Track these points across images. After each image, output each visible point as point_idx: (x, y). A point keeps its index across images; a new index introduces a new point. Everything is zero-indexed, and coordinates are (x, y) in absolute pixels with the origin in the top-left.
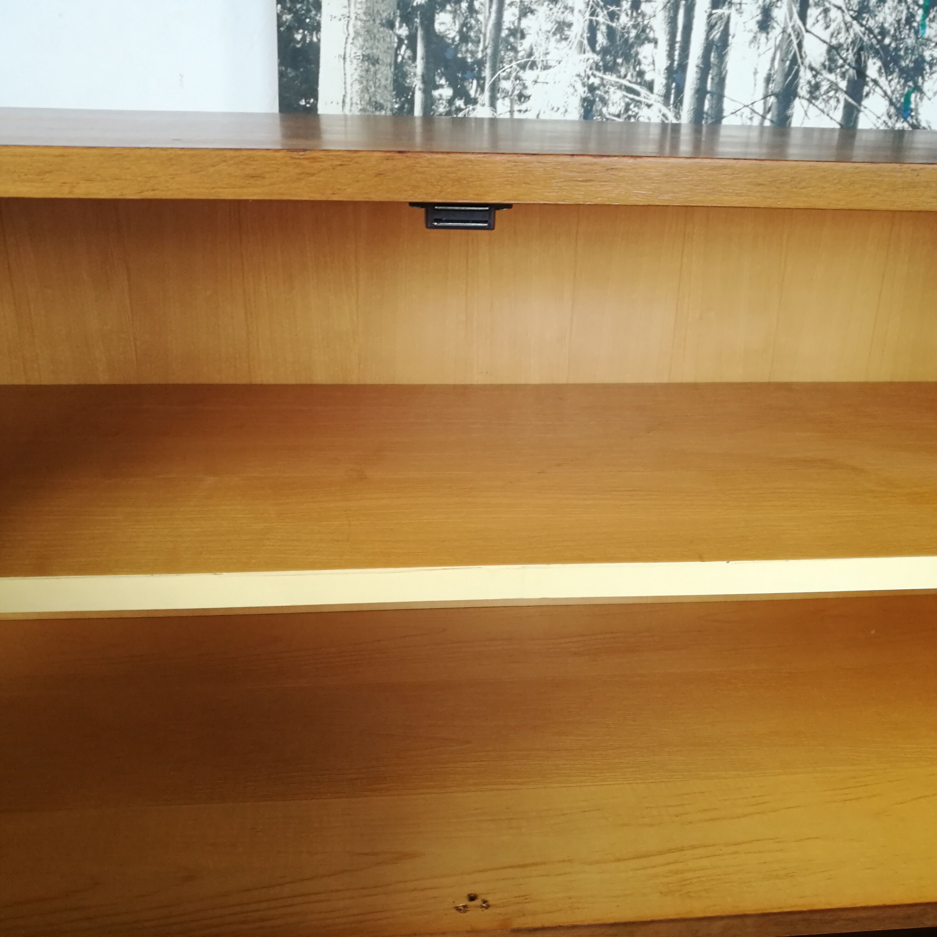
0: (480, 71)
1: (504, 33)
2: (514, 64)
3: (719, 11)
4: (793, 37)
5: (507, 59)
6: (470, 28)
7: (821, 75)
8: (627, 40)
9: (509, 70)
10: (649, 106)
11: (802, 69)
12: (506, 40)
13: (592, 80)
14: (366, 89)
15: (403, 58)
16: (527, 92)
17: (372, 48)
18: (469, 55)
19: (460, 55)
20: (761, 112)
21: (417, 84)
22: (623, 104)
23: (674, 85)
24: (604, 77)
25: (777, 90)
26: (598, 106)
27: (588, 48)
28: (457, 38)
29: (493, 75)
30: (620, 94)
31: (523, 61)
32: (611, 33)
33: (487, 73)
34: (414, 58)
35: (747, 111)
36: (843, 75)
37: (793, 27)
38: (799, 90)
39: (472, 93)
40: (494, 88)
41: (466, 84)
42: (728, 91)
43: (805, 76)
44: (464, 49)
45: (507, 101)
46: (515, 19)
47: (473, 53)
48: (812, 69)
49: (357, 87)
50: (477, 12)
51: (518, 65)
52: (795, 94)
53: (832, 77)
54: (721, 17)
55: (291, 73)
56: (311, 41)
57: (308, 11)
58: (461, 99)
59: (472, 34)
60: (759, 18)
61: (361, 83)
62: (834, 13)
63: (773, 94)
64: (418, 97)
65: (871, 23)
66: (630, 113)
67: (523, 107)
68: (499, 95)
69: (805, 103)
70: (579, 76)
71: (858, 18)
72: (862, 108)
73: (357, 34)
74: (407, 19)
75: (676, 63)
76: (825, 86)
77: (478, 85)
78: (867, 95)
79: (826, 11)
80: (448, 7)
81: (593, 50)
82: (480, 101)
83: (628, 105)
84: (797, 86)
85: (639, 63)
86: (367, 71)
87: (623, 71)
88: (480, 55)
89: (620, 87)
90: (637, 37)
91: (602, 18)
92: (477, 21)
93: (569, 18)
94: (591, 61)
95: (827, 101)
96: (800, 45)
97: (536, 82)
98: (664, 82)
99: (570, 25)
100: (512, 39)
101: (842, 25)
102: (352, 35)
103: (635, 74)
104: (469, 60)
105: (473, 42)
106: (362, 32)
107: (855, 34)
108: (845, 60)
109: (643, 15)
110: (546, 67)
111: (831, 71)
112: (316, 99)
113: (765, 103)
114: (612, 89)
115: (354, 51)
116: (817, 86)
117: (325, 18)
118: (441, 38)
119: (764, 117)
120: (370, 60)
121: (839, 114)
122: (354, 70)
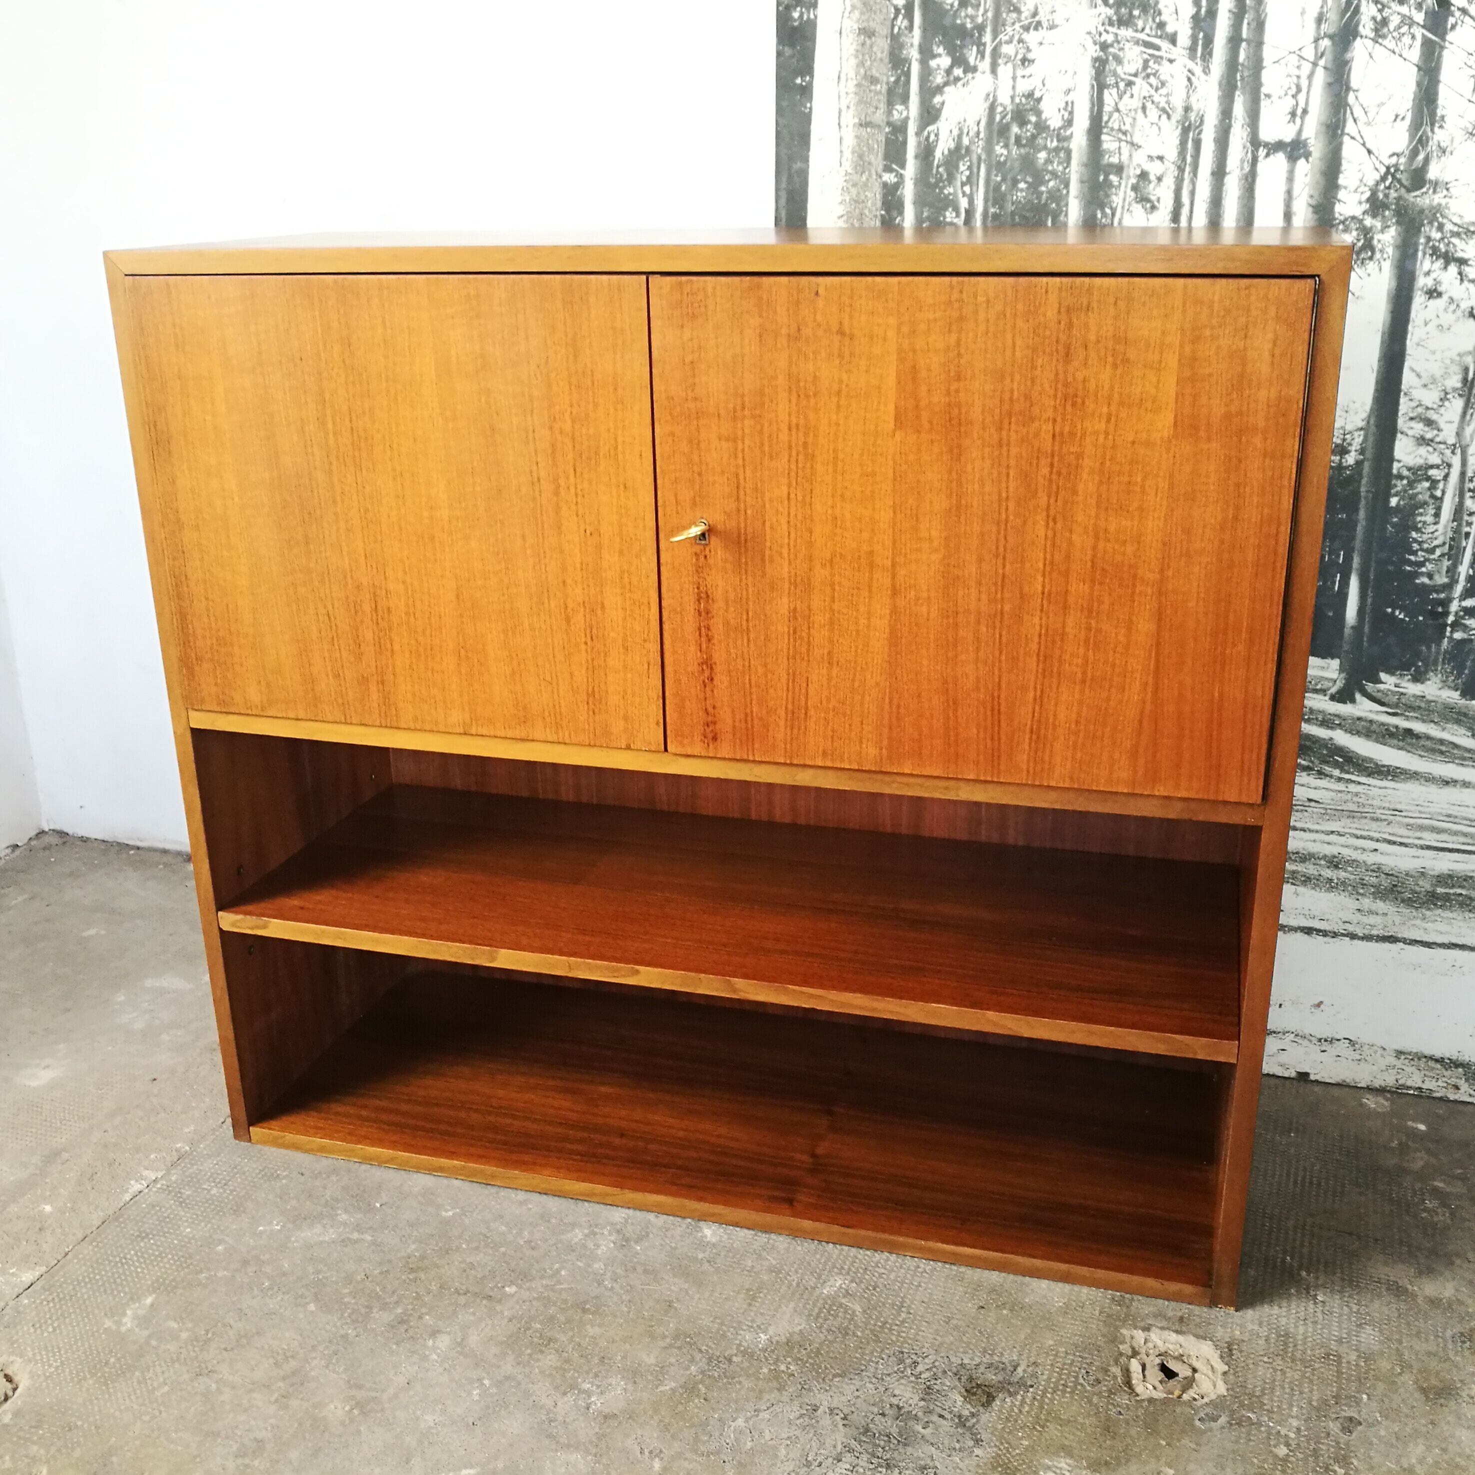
0: (980, 36)
2: (1017, 26)
5: (1009, 21)
7: (1389, 8)
9: (1011, 33)
10: (1171, 61)
13: (1105, 37)
14: (862, 64)
15: (900, 28)
16: (1030, 56)
17: (868, 21)
18: (968, 20)
19: (958, 22)
20: (1312, 59)
21: (914, 54)
22: (1141, 62)
23: (1201, 35)
24: (1118, 32)
25: (1331, 31)
26: (1112, 65)
29: (993, 40)
30: (1139, 49)
31: (1026, 22)
33: (987, 38)
34: (910, 28)
35: (1294, 58)
36: (1419, 6)
38: (1361, 28)
39: (972, 61)
40: (995, 54)
41: (965, 51)
42: (1268, 37)
43: (1368, 11)
44: (963, 14)
45: (1010, 65)
47: (973, 18)
49: (853, 62)
51: (1022, 27)
52: (1357, 34)
53: (1404, 9)
55: (788, 51)
56: (809, 17)
58: (960, 67)
61: (857, 57)
63: (1326, 35)
64: (915, 69)
66: (1149, 71)
67: (1027, 72)
68: (1000, 61)
69: (1370, 43)
70: (1089, 33)
72: (1447, 44)
73: (854, 7)
75: (1203, 10)
76: (1395, 21)
77: (978, 51)
78: (1453, 27)
82: (980, 68)
83: (1146, 62)
84: (1357, 25)
85: (1160, 14)
86: (863, 44)
87: (1140, 23)
89: (1137, 43)
94: (1103, 16)
95: (1398, 39)
97: (1041, 44)
98: (1190, 32)
102: (849, 8)
103: (1154, 26)
104: (969, 26)
105: (972, 6)
110: (1052, 27)
112: (812, 77)
113: (1316, 48)
114: (1128, 46)
115: (851, 24)
116: (1385, 22)
119: (1315, 64)
120: (866, 32)
121: (1415, 54)
122: (850, 43)
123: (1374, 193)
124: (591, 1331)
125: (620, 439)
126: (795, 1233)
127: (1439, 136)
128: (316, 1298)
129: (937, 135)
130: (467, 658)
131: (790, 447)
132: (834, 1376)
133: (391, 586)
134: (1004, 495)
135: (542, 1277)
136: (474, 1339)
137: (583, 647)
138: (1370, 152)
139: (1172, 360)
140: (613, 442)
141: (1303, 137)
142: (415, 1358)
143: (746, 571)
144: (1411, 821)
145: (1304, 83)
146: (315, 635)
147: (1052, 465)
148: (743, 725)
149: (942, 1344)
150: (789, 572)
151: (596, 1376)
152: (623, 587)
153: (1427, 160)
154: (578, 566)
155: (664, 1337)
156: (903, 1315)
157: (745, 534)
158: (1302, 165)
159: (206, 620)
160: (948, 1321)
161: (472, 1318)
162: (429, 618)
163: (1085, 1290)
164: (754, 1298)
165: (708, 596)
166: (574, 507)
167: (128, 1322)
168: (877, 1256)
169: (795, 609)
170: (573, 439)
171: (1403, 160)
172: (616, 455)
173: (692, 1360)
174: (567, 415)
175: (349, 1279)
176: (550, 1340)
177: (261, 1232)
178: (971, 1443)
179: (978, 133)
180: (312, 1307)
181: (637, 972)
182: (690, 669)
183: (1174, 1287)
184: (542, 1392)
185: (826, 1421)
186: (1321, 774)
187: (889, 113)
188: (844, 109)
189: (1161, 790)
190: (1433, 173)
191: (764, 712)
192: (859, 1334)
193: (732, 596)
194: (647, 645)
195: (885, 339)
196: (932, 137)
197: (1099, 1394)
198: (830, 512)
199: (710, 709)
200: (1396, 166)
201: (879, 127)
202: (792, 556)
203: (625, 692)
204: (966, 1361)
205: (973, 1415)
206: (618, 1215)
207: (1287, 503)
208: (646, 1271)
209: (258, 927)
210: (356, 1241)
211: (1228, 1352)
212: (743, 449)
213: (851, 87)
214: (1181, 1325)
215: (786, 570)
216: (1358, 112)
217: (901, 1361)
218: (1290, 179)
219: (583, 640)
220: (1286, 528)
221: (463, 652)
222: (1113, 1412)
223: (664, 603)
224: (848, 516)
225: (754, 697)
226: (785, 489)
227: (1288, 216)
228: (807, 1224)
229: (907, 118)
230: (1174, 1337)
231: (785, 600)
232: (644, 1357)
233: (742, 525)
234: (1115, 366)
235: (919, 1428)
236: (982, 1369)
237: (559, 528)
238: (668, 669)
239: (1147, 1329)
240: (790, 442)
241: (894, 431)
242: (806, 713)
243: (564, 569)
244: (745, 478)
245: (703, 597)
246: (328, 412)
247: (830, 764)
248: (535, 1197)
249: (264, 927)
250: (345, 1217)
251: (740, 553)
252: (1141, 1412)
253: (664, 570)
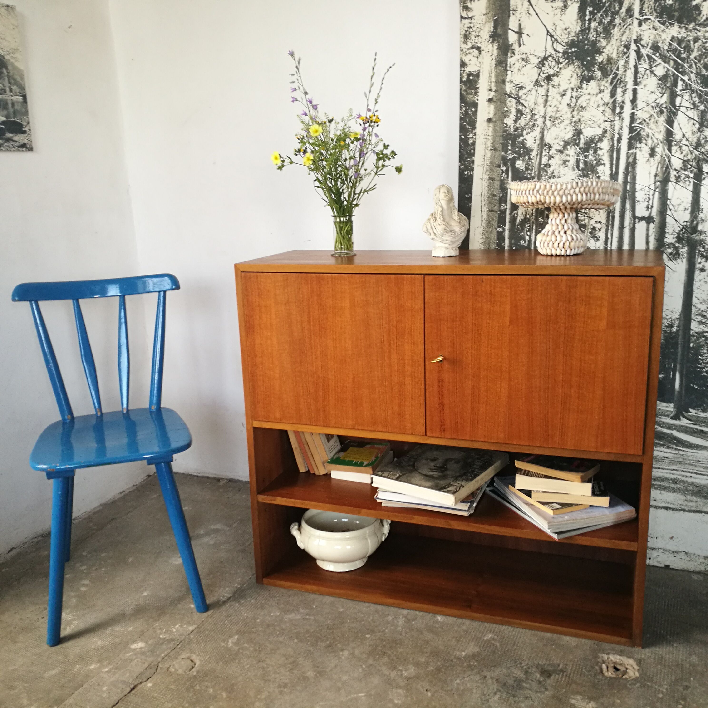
0: (533, 180)
1: (543, 166)
2: (546, 177)
3: (631, 151)
4: (666, 158)
5: (544, 175)
6: (529, 165)
7: (681, 172)
8: (592, 165)
9: (544, 179)
11: (671, 170)
12: (543, 169)
14: (490, 190)
15: (504, 178)
17: (492, 175)
19: (525, 175)
21: (509, 187)
24: (583, 179)
25: (660, 179)
27: (576, 169)
28: (524, 169)
31: (550, 176)
32: (585, 163)
34: (508, 177)
35: (647, 189)
36: (691, 172)
37: (666, 155)
38: (671, 179)
42: (637, 182)
43: (673, 173)
44: (526, 173)
46: (547, 161)
47: (530, 174)
48: (676, 170)
49: (487, 189)
50: (532, 159)
52: (669, 181)
53: (686, 173)
54: (632, 153)
55: (463, 186)
56: (470, 174)
57: (470, 164)
59: (530, 167)
60: (650, 152)
61: (488, 187)
62: (684, 148)
63: (658, 181)
64: (509, 191)
65: (703, 150)
69: (674, 184)
71: (696, 148)
72: (702, 184)
73: (487, 170)
74: (505, 164)
75: (614, 172)
76: (683, 176)
78: (704, 178)
79: (680, 147)
80: (521, 159)
81: (579, 170)
84: (669, 178)
85: (598, 173)
86: (490, 183)
87: (591, 176)
88: (533, 175)
90: (597, 163)
91: (581, 157)
92: (532, 162)
93: (568, 158)
94: (577, 174)
95: (684, 183)
96: (669, 161)
99: (568, 161)
100: (545, 168)
101: (689, 152)
102: (485, 171)
105: (530, 170)
106: (489, 170)
107: (696, 155)
108: (691, 166)
109: (599, 155)
110: (559, 177)
111: (685, 170)
112: (471, 194)
113: (655, 185)
115: (486, 176)
116: (679, 177)
117: (475, 166)
118: (518, 169)
119: (655, 191)
120: (491, 179)
121: (691, 188)
122: (485, 183)
123: (678, 234)
124: (400, 650)
125: (413, 328)
126: (473, 619)
127: (701, 215)
128: (297, 638)
129: (517, 214)
130: (356, 402)
131: (472, 331)
132: (491, 667)
133: (330, 377)
134: (548, 347)
135: (379, 632)
136: (357, 652)
137: (397, 398)
138: (676, 221)
139: (605, 303)
140: (410, 329)
141: (652, 215)
142: (336, 658)
143: (456, 372)
144: (705, 465)
145: (651, 197)
146: (301, 394)
147: (565, 338)
148: (455, 426)
149: (530, 657)
151: (403, 665)
152: (412, 377)
153: (697, 224)
154: (396, 370)
155: (427, 653)
156: (515, 647)
157: (456, 359)
158: (652, 225)
159: (262, 389)
160: (532, 649)
161: (355, 645)
162: (343, 388)
163: (583, 640)
164: (459, 640)
166: (396, 350)
167: (230, 644)
168: (504, 627)
169: (474, 385)
170: (396, 328)
171: (688, 224)
172: (411, 333)
173: (438, 661)
174: (395, 320)
175: (308, 631)
176: (385, 653)
177: (272, 616)
178: (544, 690)
179: (533, 213)
180: (296, 641)
181: (413, 518)
182: (435, 406)
183: (618, 639)
184: (385, 670)
185: (490, 681)
186: (668, 447)
187: (500, 207)
188: (483, 205)
189: (606, 450)
190: (700, 228)
191: (462, 421)
192: (499, 653)
193: (451, 380)
194: (420, 397)
195: (506, 296)
196: (516, 215)
197: (591, 675)
198: (486, 352)
199: (442, 420)
200: (686, 225)
201: (496, 212)
202: (473, 367)
203: (411, 414)
204: (540, 663)
205: (544, 681)
206: (405, 612)
207: (647, 351)
208: (417, 631)
209: (272, 500)
210: (308, 619)
211: (639, 662)
212: (456, 331)
213: (486, 198)
214: (621, 653)
215: (471, 372)
216: (671, 207)
217: (516, 662)
218: (648, 229)
219: (397, 396)
220: (647, 359)
221: (354, 400)
222: (596, 681)
223: (427, 383)
224: (493, 354)
225: (459, 416)
226: (470, 344)
227: (647, 243)
228: (477, 615)
229: (506, 208)
230: (618, 657)
231: (470, 382)
232: (420, 659)
233: (455, 356)
234: (586, 305)
235: (524, 684)
236: (546, 666)
237: (390, 357)
238: (427, 406)
239: (608, 654)
240: (472, 329)
241: (509, 326)
242: (478, 422)
243: (391, 371)
244: (456, 341)
245: (441, 381)
246: (311, 318)
247: (486, 440)
248: (372, 605)
249: (274, 500)
250: (302, 611)
251: (454, 366)
252: (607, 681)
253: (427, 372)
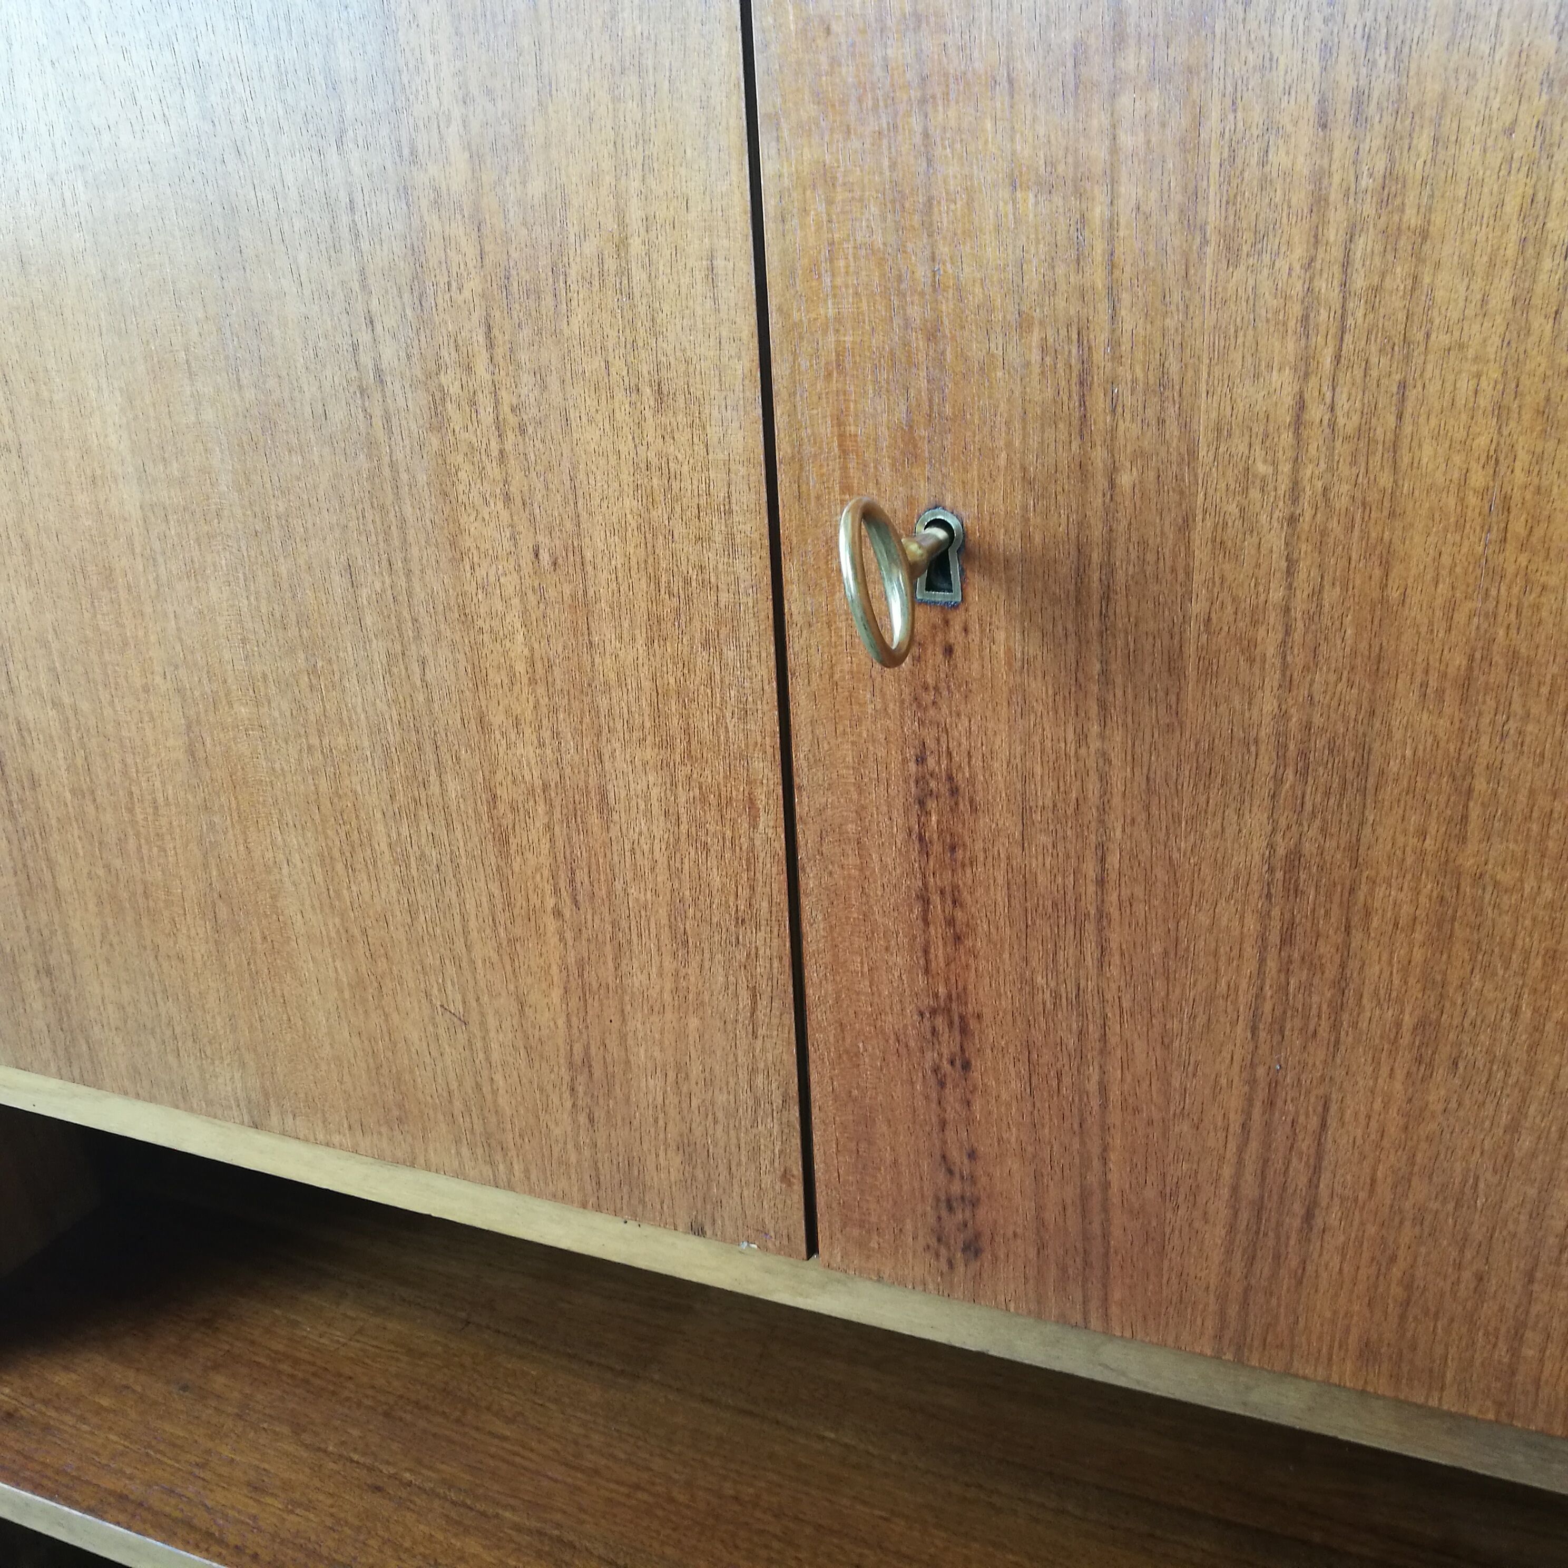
125: (635, 214)
130: (238, 931)
131: (1319, 202)
133: (29, 713)
137: (551, 925)
140: (611, 224)
143: (1103, 705)
148: (1073, 1222)
150: (1283, 715)
152: (666, 744)
154: (520, 667)
157: (1109, 568)
162: (131, 811)
165: (954, 791)
166: (493, 470)
169: (1294, 859)
172: (624, 272)
174: (453, 132)
182: (890, 1022)
191: (1150, 1193)
193: (1044, 793)
194: (748, 935)
198: (1478, 478)
199: (955, 1155)
202: (1298, 658)
203: (681, 1069)
212: (1112, 224)
215: (1269, 705)
219: (550, 902)
221: (223, 912)
225: (1117, 1141)
233: (1097, 532)
237: (453, 544)
238: (816, 1016)
240: (1319, 177)
242: (1309, 1216)
243: (479, 680)
244: (1114, 343)
245: (939, 791)
251: (1082, 641)
253: (798, 689)
